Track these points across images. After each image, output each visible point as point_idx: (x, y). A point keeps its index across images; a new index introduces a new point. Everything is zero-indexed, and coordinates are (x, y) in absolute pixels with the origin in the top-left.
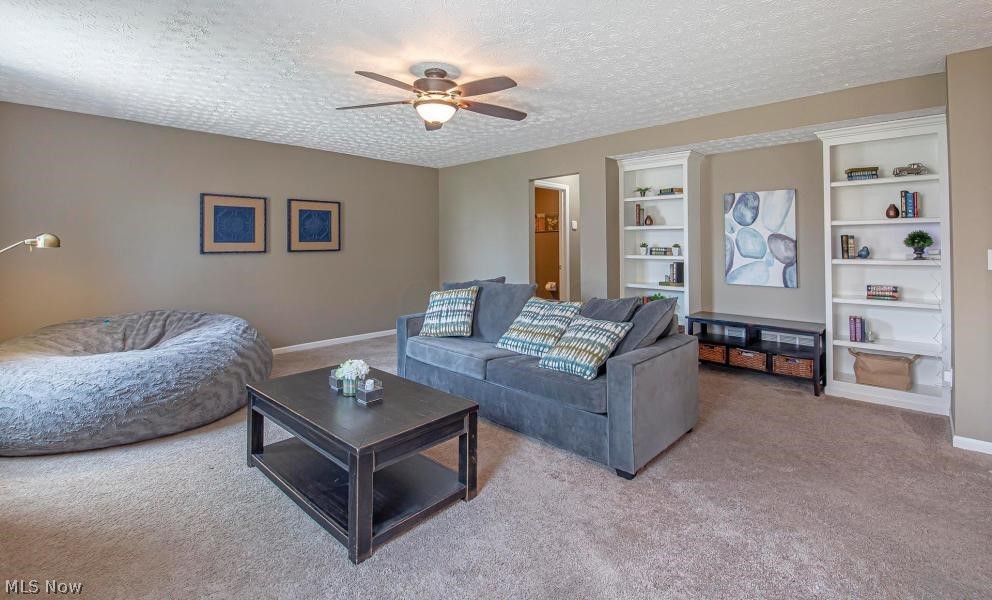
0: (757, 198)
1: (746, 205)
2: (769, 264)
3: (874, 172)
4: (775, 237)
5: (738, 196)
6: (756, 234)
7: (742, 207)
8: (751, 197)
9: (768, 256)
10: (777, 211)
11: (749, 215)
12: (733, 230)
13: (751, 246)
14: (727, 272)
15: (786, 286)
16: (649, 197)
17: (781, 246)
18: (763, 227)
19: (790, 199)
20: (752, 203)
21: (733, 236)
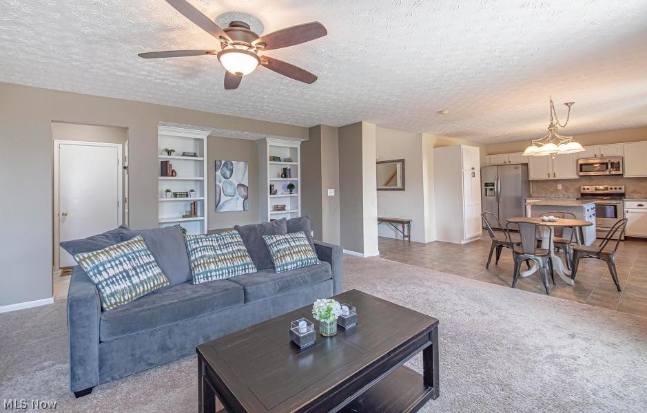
0: (232, 164)
1: (227, 168)
2: (237, 199)
3: (279, 159)
4: (240, 185)
5: (223, 162)
6: (231, 184)
7: (225, 168)
8: (229, 163)
9: (237, 196)
10: (240, 173)
11: (228, 173)
12: (220, 182)
13: (230, 190)
14: (216, 206)
15: (244, 209)
16: (173, 156)
17: (242, 189)
18: (235, 180)
19: (245, 167)
20: (230, 167)
21: (221, 185)
